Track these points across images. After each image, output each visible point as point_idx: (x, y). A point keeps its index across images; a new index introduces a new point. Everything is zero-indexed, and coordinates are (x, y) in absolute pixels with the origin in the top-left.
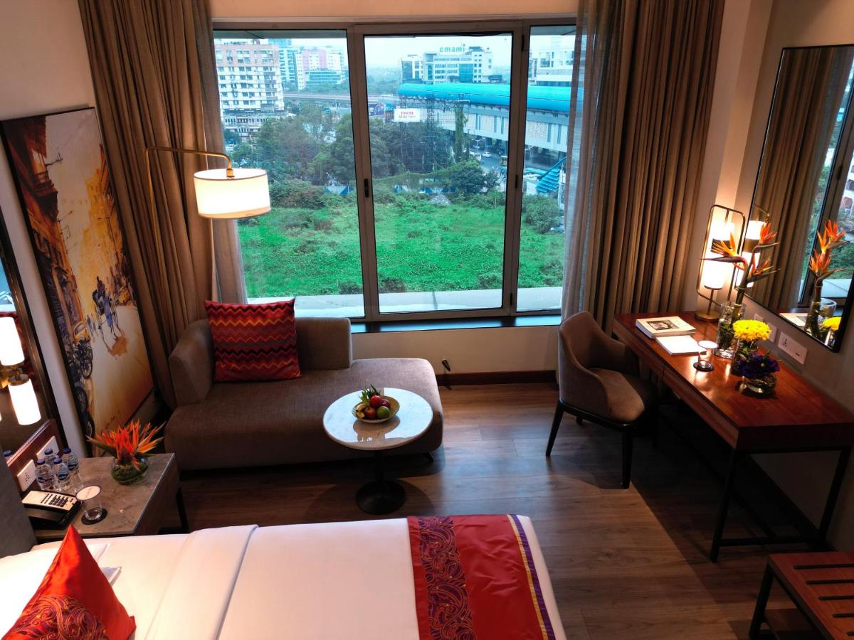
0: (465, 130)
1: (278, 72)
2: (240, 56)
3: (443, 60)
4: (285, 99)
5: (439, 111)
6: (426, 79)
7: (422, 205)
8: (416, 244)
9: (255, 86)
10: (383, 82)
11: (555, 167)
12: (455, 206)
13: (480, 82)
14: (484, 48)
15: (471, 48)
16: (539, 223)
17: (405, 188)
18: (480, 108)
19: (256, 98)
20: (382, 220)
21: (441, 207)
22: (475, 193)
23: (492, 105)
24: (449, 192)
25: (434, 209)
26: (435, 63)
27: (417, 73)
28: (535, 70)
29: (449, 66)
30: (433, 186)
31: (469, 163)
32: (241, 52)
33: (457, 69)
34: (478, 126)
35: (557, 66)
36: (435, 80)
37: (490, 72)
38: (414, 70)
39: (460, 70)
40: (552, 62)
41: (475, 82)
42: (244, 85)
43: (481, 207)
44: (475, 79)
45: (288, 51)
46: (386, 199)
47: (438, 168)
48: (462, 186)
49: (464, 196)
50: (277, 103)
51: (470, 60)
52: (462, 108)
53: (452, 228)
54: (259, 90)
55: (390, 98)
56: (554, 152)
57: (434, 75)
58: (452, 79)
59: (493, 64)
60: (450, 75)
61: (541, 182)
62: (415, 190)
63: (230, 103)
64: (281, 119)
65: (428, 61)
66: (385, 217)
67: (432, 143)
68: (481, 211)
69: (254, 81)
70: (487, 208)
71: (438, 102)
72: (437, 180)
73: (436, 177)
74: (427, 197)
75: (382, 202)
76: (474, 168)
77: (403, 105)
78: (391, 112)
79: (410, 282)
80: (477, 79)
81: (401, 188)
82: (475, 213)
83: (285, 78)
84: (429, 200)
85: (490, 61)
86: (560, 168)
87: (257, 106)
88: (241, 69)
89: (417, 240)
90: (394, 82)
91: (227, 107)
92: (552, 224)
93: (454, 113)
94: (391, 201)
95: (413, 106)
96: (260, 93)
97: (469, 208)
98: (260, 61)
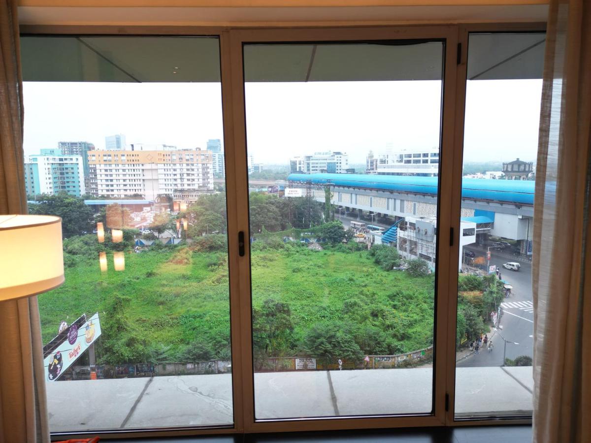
0: (332, 202)
1: (211, 166)
2: (187, 157)
3: (317, 160)
4: (215, 183)
5: (314, 190)
6: (305, 171)
7: (303, 250)
8: (298, 278)
9: (196, 175)
10: (278, 173)
11: (393, 226)
12: (325, 251)
13: (340, 173)
14: (343, 152)
15: (334, 153)
16: (385, 264)
17: (291, 239)
18: (341, 188)
19: (196, 182)
20: (275, 260)
21: (316, 252)
22: (339, 242)
23: (349, 187)
24: (321, 242)
25: (311, 253)
26: (311, 162)
27: (300, 167)
28: (376, 166)
29: (320, 163)
30: (310, 238)
31: (334, 223)
32: (188, 155)
33: (326, 165)
34: (340, 199)
35: (390, 163)
36: (311, 172)
37: (347, 167)
38: (298, 166)
39: (327, 166)
40: (387, 161)
41: (337, 173)
42: (188, 175)
43: (344, 252)
44: (337, 171)
45: (219, 155)
46: (278, 246)
47: (314, 226)
48: (330, 238)
49: (332, 244)
50: (209, 185)
51: (334, 159)
52: (329, 188)
53: (323, 266)
54: (198, 178)
55: (282, 182)
56: (392, 216)
57: (311, 169)
58: (322, 171)
59: (349, 162)
60: (321, 169)
61: (384, 236)
62: (298, 240)
63: (178, 185)
64: (211, 195)
65: (307, 160)
66: (277, 258)
67: (310, 210)
68: (344, 255)
69: (195, 172)
70: (348, 253)
71: (313, 185)
72: (312, 234)
73: (312, 232)
74: (306, 244)
75: (275, 248)
76: (339, 226)
77: (290, 186)
78: (283, 191)
79: (294, 305)
80: (339, 171)
81: (288, 239)
82: (340, 256)
83: (216, 171)
84: (307, 247)
85: (347, 160)
86: (397, 227)
87: (196, 187)
88: (188, 165)
89: (299, 274)
90: (285, 173)
91: (176, 188)
92: (394, 265)
93: (324, 191)
94: (281, 247)
95: (297, 187)
96: (198, 179)
97: (335, 253)
98: (200, 160)
